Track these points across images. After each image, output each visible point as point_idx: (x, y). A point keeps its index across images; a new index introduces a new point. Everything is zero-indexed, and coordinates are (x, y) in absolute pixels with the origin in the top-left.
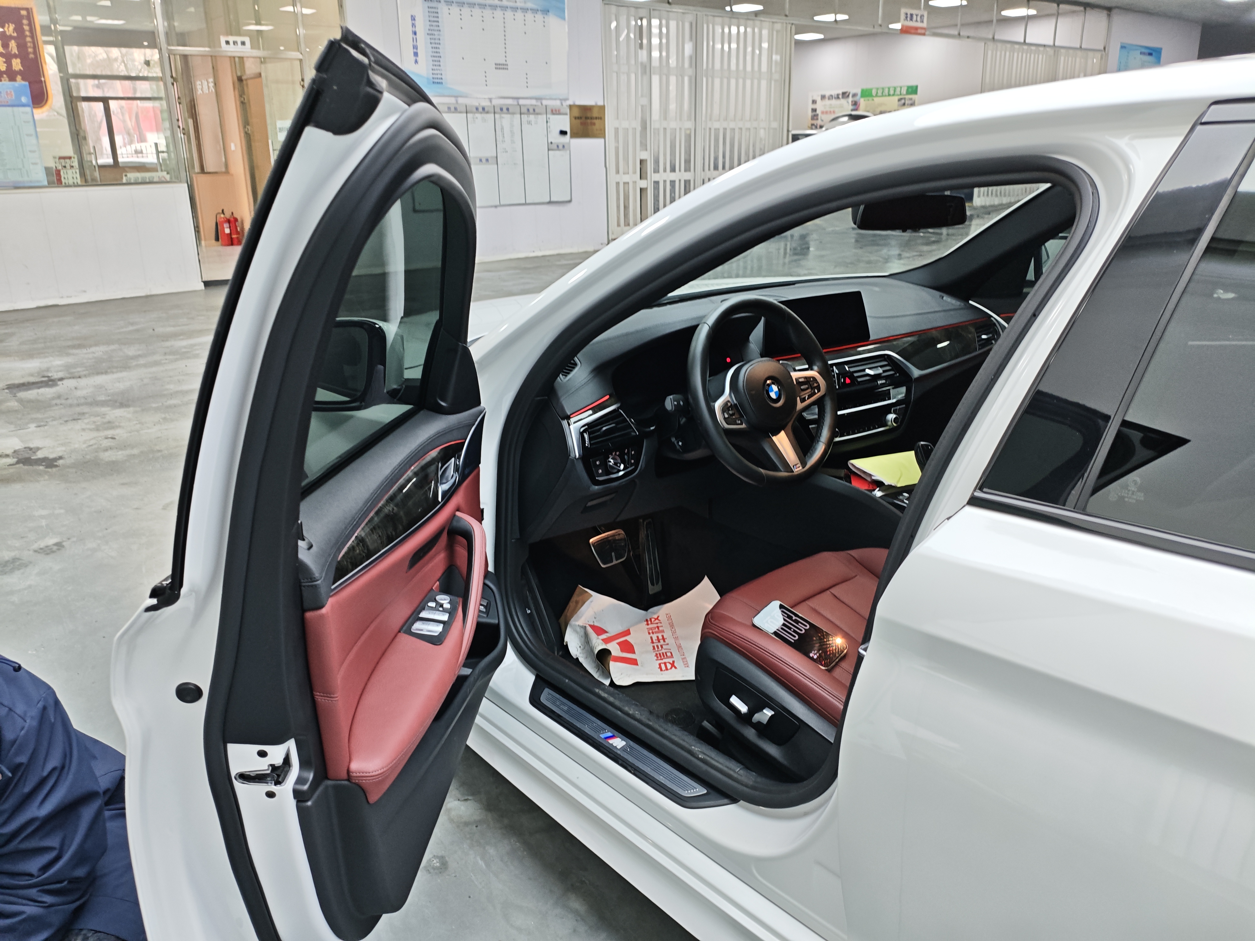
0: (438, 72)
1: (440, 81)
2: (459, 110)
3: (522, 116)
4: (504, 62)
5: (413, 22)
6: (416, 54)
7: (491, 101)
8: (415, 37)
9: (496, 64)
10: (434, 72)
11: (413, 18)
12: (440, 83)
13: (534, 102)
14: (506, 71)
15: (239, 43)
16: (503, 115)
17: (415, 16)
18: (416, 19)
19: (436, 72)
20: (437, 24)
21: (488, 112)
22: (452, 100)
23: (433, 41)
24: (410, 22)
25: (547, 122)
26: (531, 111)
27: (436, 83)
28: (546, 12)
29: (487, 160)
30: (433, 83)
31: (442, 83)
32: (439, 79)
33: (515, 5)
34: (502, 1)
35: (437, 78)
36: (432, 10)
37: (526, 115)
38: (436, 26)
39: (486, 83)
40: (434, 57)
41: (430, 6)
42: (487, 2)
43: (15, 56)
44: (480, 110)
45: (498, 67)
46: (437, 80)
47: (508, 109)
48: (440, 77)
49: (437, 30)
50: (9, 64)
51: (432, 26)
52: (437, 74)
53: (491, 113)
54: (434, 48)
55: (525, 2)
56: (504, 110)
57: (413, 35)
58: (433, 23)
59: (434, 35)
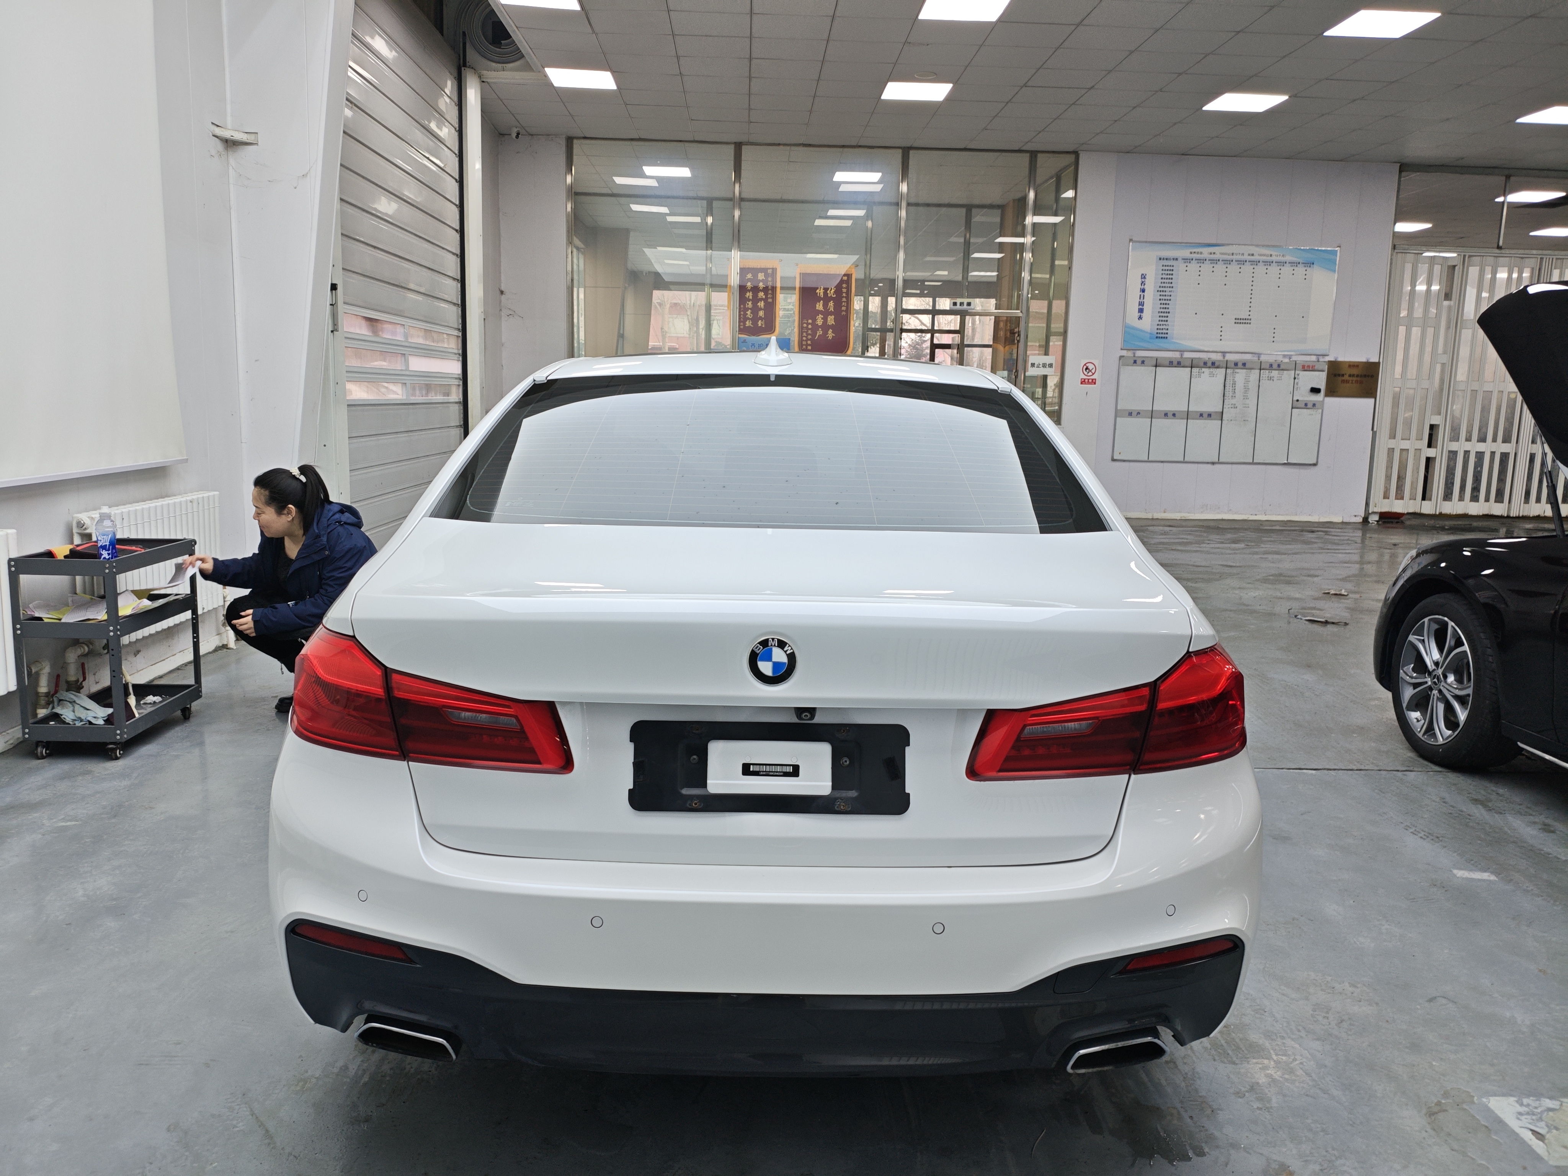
0: (1164, 327)
1: (1166, 336)
2: (1182, 365)
3: (1262, 371)
4: (1247, 317)
5: (1143, 280)
6: (1141, 311)
7: (1224, 357)
8: (1142, 294)
9: (1236, 319)
10: (1159, 327)
11: (1143, 277)
12: (1164, 338)
13: (1280, 358)
14: (1248, 325)
15: (965, 304)
16: (1237, 370)
17: (1146, 275)
18: (1147, 277)
19: (1161, 327)
20: (1170, 281)
21: (1218, 367)
22: (1177, 355)
23: (1161, 298)
24: (1140, 281)
25: (1295, 378)
26: (1275, 366)
27: (1159, 337)
28: (1309, 264)
29: (1210, 415)
30: (1157, 337)
31: (1167, 338)
32: (1165, 334)
33: (1269, 259)
34: (1253, 255)
35: (1162, 333)
36: (1167, 268)
37: (1267, 371)
38: (1169, 283)
39: (1221, 338)
40: (1162, 312)
41: (1164, 264)
42: (1235, 257)
43: (831, 313)
44: (1209, 364)
45: (1239, 321)
46: (1161, 335)
47: (1244, 364)
48: (1166, 331)
49: (1170, 287)
50: (825, 319)
51: (1164, 283)
52: (1162, 329)
53: (1222, 368)
54: (1163, 304)
55: (1283, 256)
56: (1240, 365)
57: (1141, 293)
58: (1165, 281)
59: (1165, 291)
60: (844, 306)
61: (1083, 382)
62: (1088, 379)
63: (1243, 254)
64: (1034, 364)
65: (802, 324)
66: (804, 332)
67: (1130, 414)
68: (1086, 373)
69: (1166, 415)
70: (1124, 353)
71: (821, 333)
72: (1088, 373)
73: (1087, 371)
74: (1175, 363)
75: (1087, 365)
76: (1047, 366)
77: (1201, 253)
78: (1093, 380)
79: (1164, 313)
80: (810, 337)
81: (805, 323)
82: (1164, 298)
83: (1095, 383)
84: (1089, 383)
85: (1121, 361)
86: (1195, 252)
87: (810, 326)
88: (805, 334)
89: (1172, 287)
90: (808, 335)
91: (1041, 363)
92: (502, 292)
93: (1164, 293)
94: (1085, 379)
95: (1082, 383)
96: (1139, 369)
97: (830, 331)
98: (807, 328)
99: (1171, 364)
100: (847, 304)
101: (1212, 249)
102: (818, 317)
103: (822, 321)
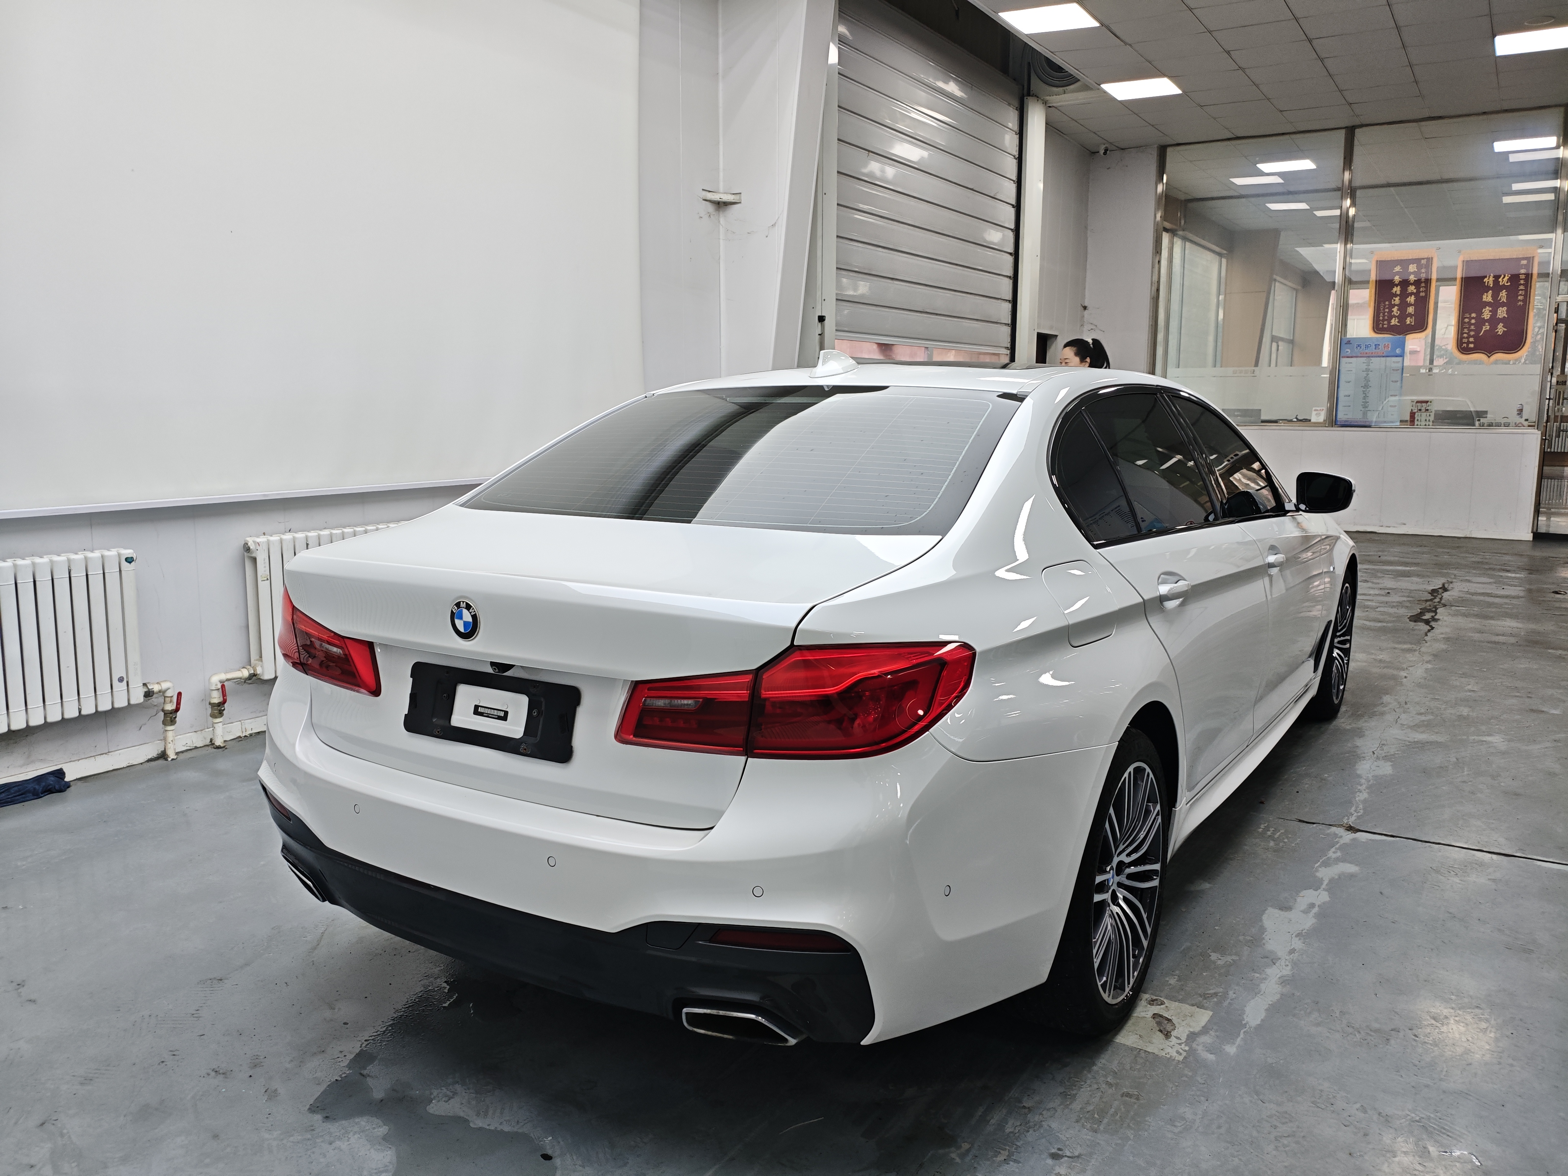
43: (1503, 305)
50: (1494, 312)
60: (1521, 295)
65: (1463, 318)
66: (1465, 328)
71: (1488, 329)
80: (1472, 333)
81: (1466, 317)
87: (1473, 321)
88: (1466, 331)
90: (1469, 331)
92: (1085, 308)
97: (1501, 325)
98: (1470, 324)
100: (1526, 290)
102: (1484, 310)
103: (1491, 313)
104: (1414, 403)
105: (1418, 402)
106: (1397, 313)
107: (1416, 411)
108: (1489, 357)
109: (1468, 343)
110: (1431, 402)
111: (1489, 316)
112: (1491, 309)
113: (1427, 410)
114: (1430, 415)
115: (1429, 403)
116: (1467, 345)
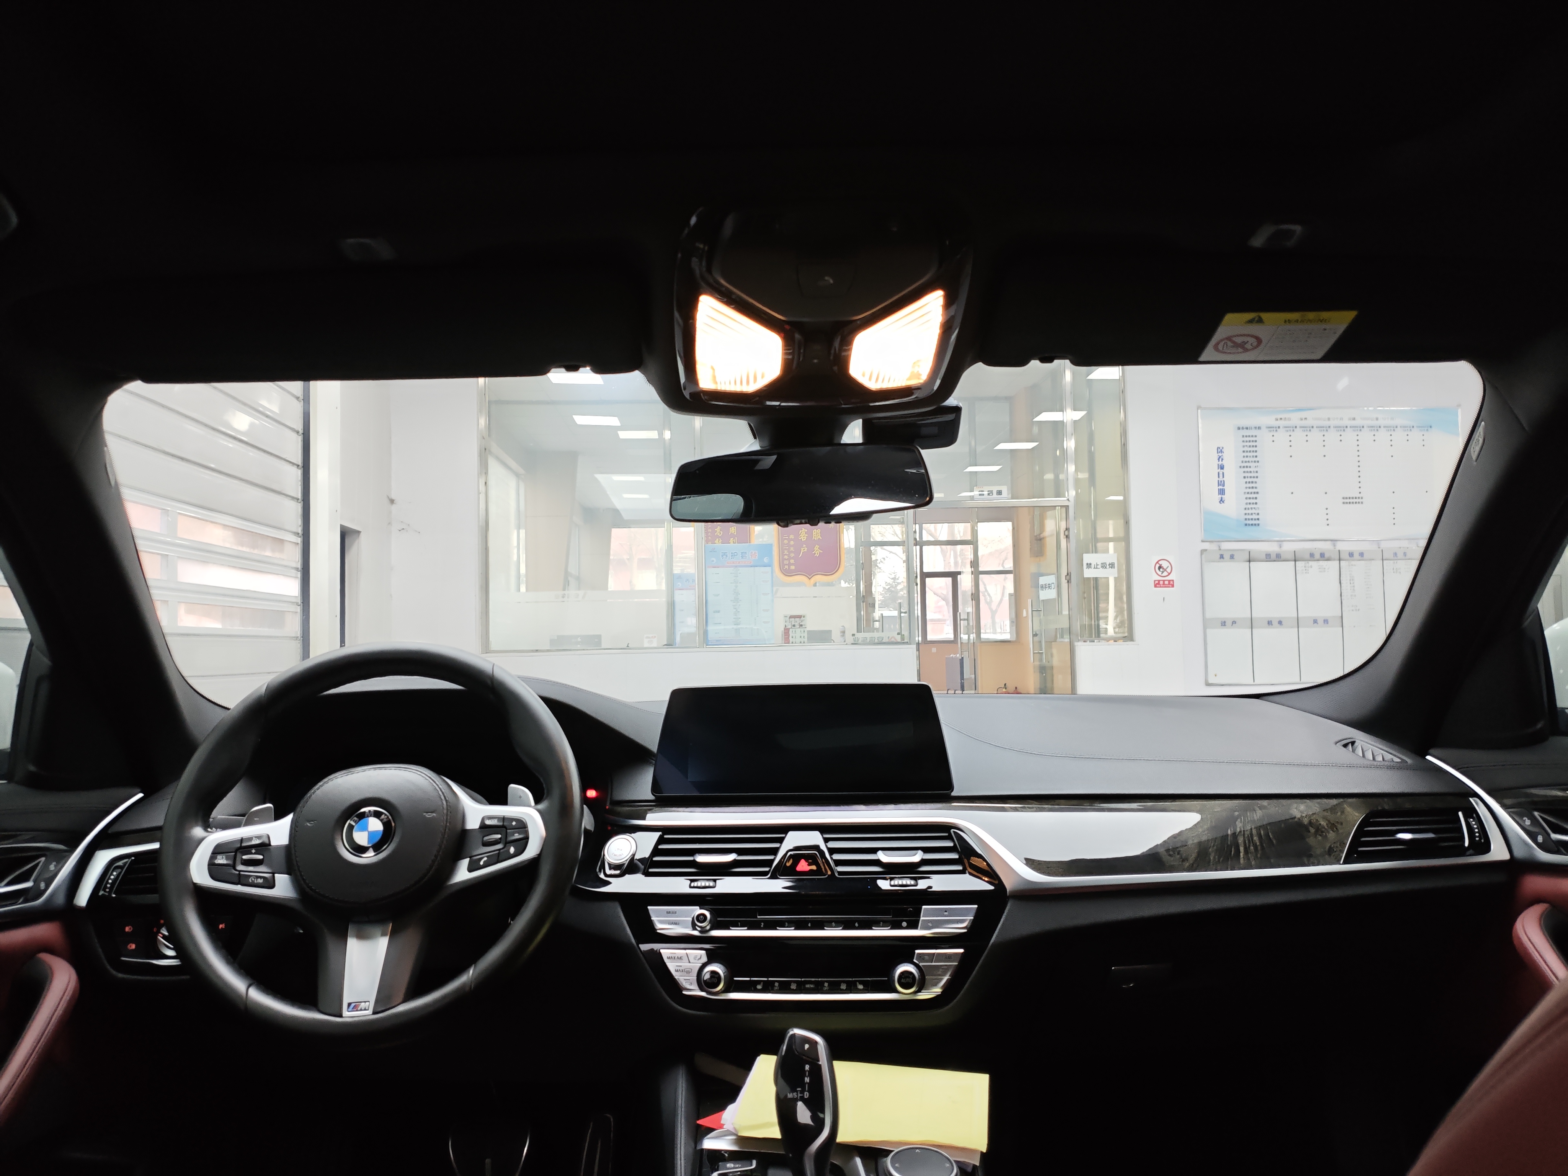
0: (1253, 511)
1: (1257, 522)
2: (1282, 558)
3: (1385, 562)
4: (1358, 495)
5: (1220, 454)
6: (1222, 492)
7: (1335, 546)
8: (1221, 471)
9: (1343, 498)
10: (1247, 512)
11: (1220, 450)
12: (1255, 525)
13: (1405, 544)
14: (1360, 505)
15: (995, 493)
16: (1353, 563)
17: (1223, 448)
18: (1224, 450)
19: (1250, 511)
20: (1255, 454)
21: (1328, 560)
22: (1274, 546)
23: (1246, 475)
24: (1216, 456)
26: (1400, 555)
27: (1249, 525)
28: (1426, 426)
29: (1326, 621)
30: (1246, 525)
31: (1258, 525)
32: (1255, 519)
33: (1375, 423)
34: (1354, 419)
35: (1252, 519)
36: (1248, 439)
37: (1392, 562)
38: (1253, 457)
39: (1328, 522)
40: (1248, 493)
41: (1245, 435)
42: (1332, 423)
44: (1317, 556)
45: (1348, 501)
46: (1251, 523)
47: (1362, 554)
48: (1257, 517)
49: (1255, 462)
50: (809, 533)
51: (1247, 457)
52: (1252, 514)
53: (1334, 560)
54: (1249, 482)
55: (1392, 419)
56: (1356, 556)
57: (1219, 470)
58: (1249, 454)
59: (1250, 467)
61: (1157, 584)
62: (1164, 581)
63: (1341, 419)
64: (1090, 564)
66: (786, 549)
67: (1224, 624)
68: (1160, 573)
69: (1270, 623)
70: (1206, 546)
71: (806, 550)
72: (1163, 572)
73: (1161, 570)
74: (1273, 557)
75: (1160, 562)
76: (1108, 567)
77: (1289, 419)
78: (1169, 581)
79: (1252, 493)
80: (792, 555)
81: (786, 539)
82: (1249, 475)
83: (1173, 586)
84: (1164, 586)
85: (1203, 556)
86: (1281, 419)
87: (792, 543)
88: (786, 552)
89: (1258, 462)
90: (790, 552)
91: (1099, 563)
93: (1249, 469)
94: (1159, 581)
95: (1155, 586)
96: (1226, 565)
97: (817, 547)
98: (789, 544)
99: (1268, 558)
101: (1304, 414)
102: (800, 531)
103: (807, 535)
104: (788, 619)
105: (791, 617)
106: (720, 533)
107: (790, 627)
108: (810, 579)
109: (789, 564)
110: (804, 617)
111: (805, 537)
112: (806, 531)
113: (801, 625)
114: (804, 631)
115: (802, 618)
116: (789, 567)
